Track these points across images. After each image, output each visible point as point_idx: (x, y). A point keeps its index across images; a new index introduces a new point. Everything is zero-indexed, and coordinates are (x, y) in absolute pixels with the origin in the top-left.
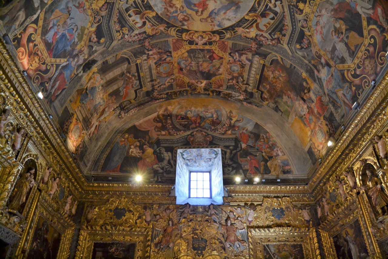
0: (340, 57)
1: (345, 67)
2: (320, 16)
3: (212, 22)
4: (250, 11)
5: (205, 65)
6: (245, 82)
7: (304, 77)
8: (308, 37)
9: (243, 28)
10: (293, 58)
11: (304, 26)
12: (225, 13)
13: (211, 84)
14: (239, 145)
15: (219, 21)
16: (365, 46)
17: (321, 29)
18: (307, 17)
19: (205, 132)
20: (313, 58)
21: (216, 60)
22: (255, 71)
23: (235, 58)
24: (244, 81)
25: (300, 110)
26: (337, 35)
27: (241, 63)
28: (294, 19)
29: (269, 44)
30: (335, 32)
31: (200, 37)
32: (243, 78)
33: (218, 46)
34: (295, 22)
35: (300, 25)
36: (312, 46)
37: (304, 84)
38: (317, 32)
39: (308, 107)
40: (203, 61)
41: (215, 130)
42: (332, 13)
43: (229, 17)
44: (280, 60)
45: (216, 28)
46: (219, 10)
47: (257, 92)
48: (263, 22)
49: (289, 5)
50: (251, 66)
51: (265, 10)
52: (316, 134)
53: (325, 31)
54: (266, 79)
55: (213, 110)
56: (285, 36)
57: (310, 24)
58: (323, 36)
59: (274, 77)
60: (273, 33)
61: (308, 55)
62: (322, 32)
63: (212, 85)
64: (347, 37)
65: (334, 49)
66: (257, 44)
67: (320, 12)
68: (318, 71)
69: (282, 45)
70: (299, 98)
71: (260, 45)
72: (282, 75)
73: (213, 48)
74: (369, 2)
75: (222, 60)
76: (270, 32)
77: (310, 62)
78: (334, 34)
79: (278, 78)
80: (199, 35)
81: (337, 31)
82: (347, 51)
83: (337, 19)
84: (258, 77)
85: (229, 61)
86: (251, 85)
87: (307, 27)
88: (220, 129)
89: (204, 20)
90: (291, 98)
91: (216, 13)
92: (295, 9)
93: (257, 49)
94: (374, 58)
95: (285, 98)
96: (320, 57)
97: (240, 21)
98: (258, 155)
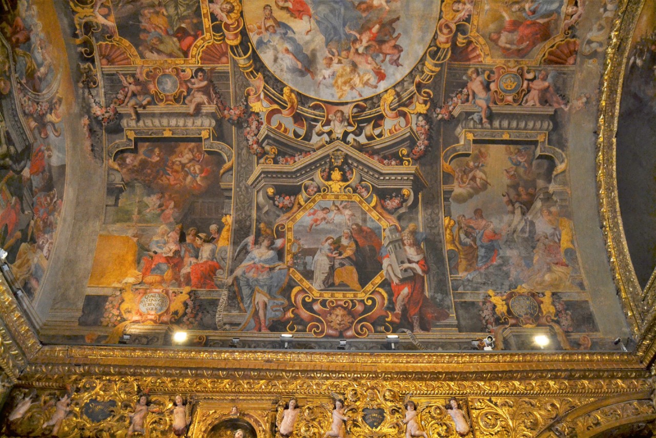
0: (308, 268)
1: (304, 284)
2: (339, 209)
3: (267, 29)
4: (299, 95)
5: (161, 21)
6: (140, 111)
7: (223, 220)
8: (297, 203)
9: (265, 88)
10: (243, 188)
11: (309, 190)
12: (287, 50)
13: (110, 37)
14: (23, 163)
15: (269, 41)
16: (355, 296)
17: (322, 219)
18: (324, 190)
19: (9, 68)
20: (269, 224)
21: (178, 44)
22: (177, 126)
23: (193, 80)
24: (144, 107)
25: (155, 239)
26: (332, 247)
27: (185, 94)
28: (311, 170)
29: (247, 140)
30: (334, 243)
31: (228, 6)
32: (149, 103)
33: (213, 45)
34: (307, 172)
35: (307, 182)
36: (288, 215)
37: (213, 227)
38: (314, 214)
39: (177, 252)
40: (169, 17)
41: (23, 90)
42: (354, 227)
43: (282, 59)
44: (227, 165)
45: (254, 38)
46: (292, 40)
47: (130, 140)
48: (285, 120)
49: (328, 155)
50: (186, 115)
51: (307, 119)
52: (145, 293)
53: (323, 225)
54: (172, 152)
55: (49, 60)
56: (274, 163)
57: (318, 198)
58: (314, 226)
59: (183, 166)
60: (271, 141)
61: (267, 212)
62: (318, 223)
63: (105, 40)
64: (342, 265)
65: (312, 252)
66: (239, 117)
67: (343, 208)
68: (256, 242)
69: (258, 164)
70: (178, 227)
71: (240, 124)
72: (198, 179)
73: (207, 35)
74: (403, 272)
75: (182, 55)
76: (272, 135)
77: (259, 221)
78: (330, 241)
79: (187, 174)
80: (235, 4)
81: (337, 246)
82: (326, 275)
83: (351, 237)
84: (167, 134)
85: (184, 71)
86: (141, 123)
87: (309, 195)
88: (29, 99)
89: (268, 12)
90: (163, 211)
91: (286, 34)
92: (327, 166)
93: (228, 120)
94: (354, 318)
95: (153, 201)
96: (281, 235)
97: (276, 79)
98: (26, 212)
